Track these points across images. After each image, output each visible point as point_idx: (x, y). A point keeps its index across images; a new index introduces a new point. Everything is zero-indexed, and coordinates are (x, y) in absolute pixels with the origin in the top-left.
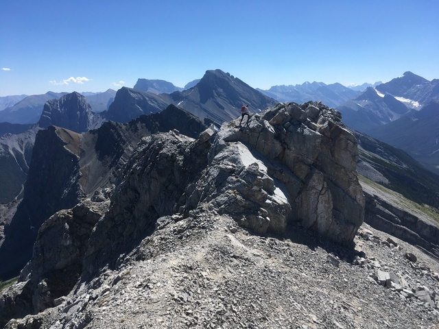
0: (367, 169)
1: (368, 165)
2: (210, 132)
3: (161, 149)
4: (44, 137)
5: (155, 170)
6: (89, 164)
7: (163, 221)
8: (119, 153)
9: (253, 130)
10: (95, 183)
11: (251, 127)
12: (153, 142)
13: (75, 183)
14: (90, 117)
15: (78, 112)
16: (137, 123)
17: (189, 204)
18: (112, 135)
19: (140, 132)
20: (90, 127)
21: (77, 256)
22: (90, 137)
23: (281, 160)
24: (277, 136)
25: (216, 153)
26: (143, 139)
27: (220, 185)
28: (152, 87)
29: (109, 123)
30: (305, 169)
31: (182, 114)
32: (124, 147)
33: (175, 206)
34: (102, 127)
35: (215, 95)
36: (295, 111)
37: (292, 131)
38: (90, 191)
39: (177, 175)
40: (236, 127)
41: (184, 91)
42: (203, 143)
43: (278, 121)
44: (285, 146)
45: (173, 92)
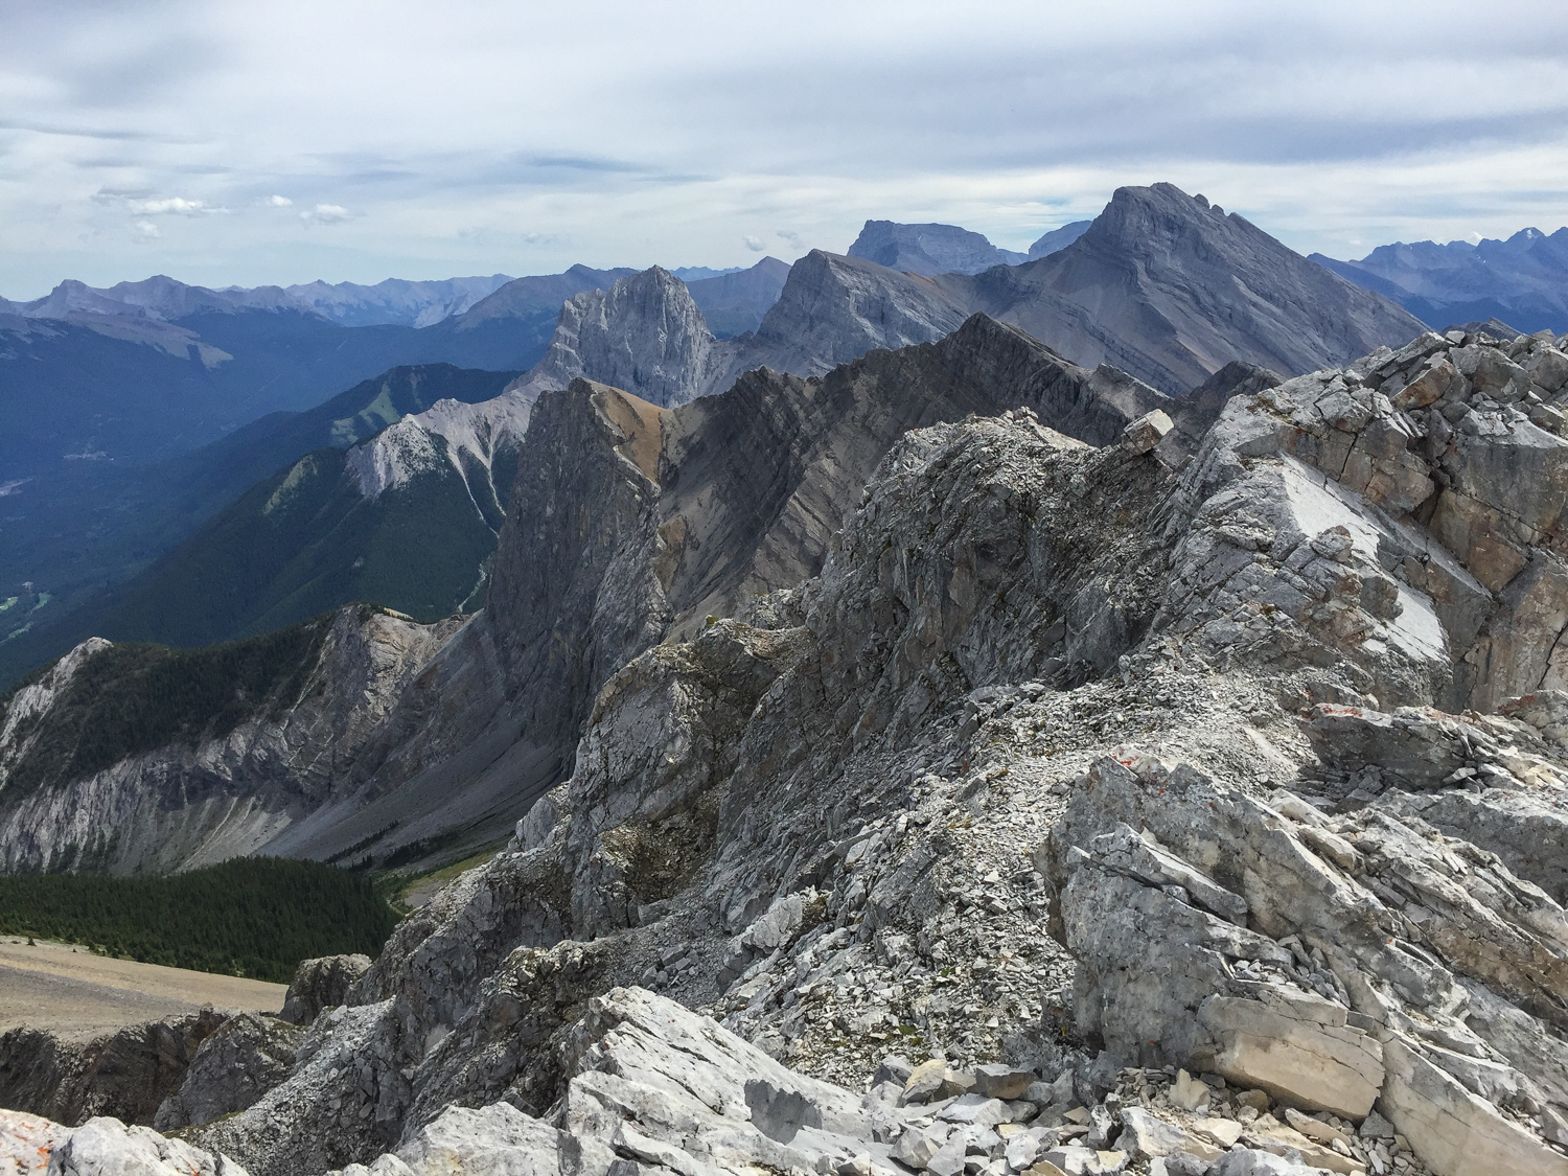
2: (1162, 422)
3: (990, 472)
4: (555, 415)
5: (967, 537)
6: (690, 510)
7: (989, 700)
8: (787, 481)
9: (1336, 425)
10: (703, 575)
11: (1329, 413)
12: (961, 448)
13: (643, 570)
14: (700, 353)
15: (663, 337)
16: (855, 377)
17: (1079, 653)
18: (768, 417)
19: (862, 408)
20: (696, 388)
21: (701, 787)
22: (696, 421)
23: (1426, 523)
24: (1419, 445)
25: (1207, 490)
26: (910, 435)
27: (1221, 585)
28: (915, 249)
29: (762, 375)
30: (1510, 557)
31: (1015, 350)
32: (805, 458)
33: (1029, 654)
34: (736, 388)
35: (1143, 278)
36: (1488, 367)
37: (1472, 431)
38: (686, 603)
39: (1038, 560)
40: (1278, 413)
41: (1027, 266)
42: (1136, 458)
43: (1423, 396)
44: (1442, 480)
45: (984, 267)
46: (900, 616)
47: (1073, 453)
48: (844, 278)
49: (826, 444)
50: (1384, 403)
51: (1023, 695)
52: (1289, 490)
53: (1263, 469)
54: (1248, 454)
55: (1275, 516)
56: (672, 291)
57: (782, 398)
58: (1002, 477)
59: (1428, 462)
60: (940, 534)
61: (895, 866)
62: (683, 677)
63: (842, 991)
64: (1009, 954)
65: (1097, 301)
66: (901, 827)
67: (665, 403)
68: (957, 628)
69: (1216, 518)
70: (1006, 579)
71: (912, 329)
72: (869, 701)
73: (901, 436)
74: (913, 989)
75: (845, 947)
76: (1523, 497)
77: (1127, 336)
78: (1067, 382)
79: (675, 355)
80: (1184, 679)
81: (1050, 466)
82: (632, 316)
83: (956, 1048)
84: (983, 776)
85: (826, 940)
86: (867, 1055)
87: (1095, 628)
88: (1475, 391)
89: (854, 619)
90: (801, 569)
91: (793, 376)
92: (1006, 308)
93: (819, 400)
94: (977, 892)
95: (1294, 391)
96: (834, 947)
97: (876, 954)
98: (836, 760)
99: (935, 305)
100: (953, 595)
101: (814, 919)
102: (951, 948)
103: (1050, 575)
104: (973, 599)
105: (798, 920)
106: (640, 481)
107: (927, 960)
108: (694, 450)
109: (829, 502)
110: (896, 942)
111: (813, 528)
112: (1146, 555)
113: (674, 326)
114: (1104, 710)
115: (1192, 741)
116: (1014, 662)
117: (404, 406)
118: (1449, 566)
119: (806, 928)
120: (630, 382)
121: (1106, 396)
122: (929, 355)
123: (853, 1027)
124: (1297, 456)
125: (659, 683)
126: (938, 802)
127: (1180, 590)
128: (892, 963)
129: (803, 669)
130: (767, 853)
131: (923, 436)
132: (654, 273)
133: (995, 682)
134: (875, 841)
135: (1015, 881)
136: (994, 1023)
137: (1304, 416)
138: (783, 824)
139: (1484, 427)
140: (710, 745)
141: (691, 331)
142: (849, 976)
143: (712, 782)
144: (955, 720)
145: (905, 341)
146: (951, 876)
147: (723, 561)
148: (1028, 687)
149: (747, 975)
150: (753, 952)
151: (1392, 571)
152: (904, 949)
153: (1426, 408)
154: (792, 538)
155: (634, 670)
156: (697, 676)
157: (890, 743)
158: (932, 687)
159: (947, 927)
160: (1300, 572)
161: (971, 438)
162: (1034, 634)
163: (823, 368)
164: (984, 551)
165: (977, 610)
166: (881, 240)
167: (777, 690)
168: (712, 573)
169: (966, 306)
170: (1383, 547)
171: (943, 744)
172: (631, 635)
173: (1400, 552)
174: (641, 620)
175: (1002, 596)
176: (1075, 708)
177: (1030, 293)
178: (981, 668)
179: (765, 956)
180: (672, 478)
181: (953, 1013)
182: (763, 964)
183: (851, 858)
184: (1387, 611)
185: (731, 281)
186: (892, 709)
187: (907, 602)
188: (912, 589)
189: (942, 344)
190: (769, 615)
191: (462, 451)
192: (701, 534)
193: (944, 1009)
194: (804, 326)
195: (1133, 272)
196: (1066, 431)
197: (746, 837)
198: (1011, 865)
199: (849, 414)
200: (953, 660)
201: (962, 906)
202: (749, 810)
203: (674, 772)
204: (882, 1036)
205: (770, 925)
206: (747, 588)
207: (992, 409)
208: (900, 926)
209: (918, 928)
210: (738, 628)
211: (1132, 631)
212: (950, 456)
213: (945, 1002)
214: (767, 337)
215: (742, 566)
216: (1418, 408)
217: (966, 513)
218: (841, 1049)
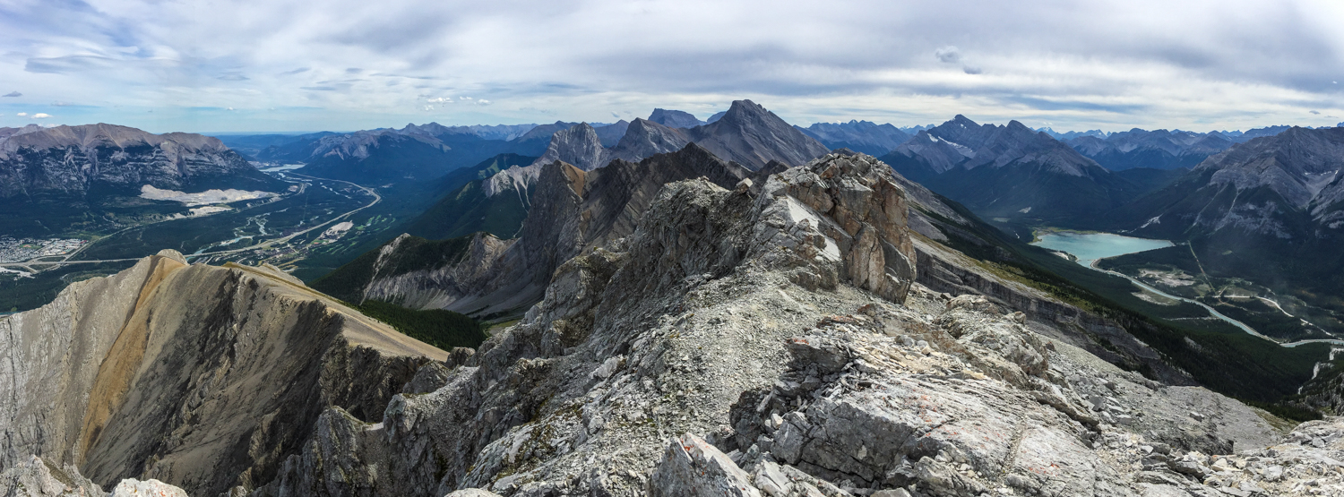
0: (923, 224)
1: (925, 221)
2: (749, 182)
3: (692, 199)
4: (548, 172)
5: (684, 222)
6: (592, 208)
7: (692, 280)
8: (626, 198)
9: (803, 184)
10: (596, 230)
11: (800, 181)
12: (682, 191)
13: (575, 229)
14: (598, 153)
15: (585, 146)
16: (650, 163)
17: (723, 263)
18: (620, 176)
19: (652, 174)
20: (595, 166)
21: (589, 307)
22: (595, 176)
23: (832, 216)
24: (828, 191)
25: (763, 207)
26: (666, 185)
27: (769, 240)
28: (671, 119)
29: (618, 161)
30: (856, 225)
31: (703, 155)
32: (632, 190)
33: (706, 263)
34: (609, 166)
35: (743, 131)
36: (846, 166)
37: (843, 186)
38: (589, 240)
39: (709, 230)
40: (785, 181)
41: (706, 126)
42: (740, 195)
43: (828, 175)
44: (836, 202)
45: (694, 126)
46: (661, 250)
47: (720, 193)
48: (646, 127)
49: (640, 186)
50: (817, 177)
51: (704, 278)
52: (789, 207)
53: (781, 199)
54: (776, 194)
55: (785, 216)
56: (589, 131)
57: (625, 169)
58: (696, 201)
59: (831, 196)
60: (675, 222)
61: (650, 351)
62: (584, 268)
63: (627, 402)
64: (691, 389)
65: (727, 138)
66: (653, 336)
67: (585, 170)
68: (681, 255)
69: (766, 218)
70: (698, 237)
71: (669, 146)
72: (649, 280)
73: (663, 185)
74: (653, 403)
75: (630, 382)
76: (859, 206)
77: (739, 151)
78: (720, 166)
79: (590, 153)
80: (757, 274)
81: (713, 197)
82: (576, 139)
83: (668, 429)
84: (684, 317)
85: (624, 378)
86: (634, 430)
87: (728, 254)
88: (843, 173)
89: (645, 250)
90: (630, 230)
91: (629, 161)
92: (700, 140)
93: (638, 170)
94: (679, 364)
95: (789, 173)
96: (626, 382)
97: (641, 387)
98: (637, 301)
99: (677, 139)
100: (680, 243)
101: (622, 368)
102: (668, 387)
103: (713, 236)
104: (687, 244)
105: (615, 368)
106: (576, 197)
107: (659, 391)
108: (594, 186)
109: (640, 206)
110: (648, 383)
111: (634, 215)
112: (745, 228)
113: (589, 143)
114: (730, 287)
115: (760, 297)
116: (701, 266)
117: (501, 167)
118: (839, 229)
119: (618, 371)
120: (574, 162)
121: (732, 171)
122: (675, 156)
123: (629, 418)
124: (791, 195)
125: (576, 270)
126: (667, 327)
127: (755, 243)
128: (646, 391)
129: (626, 267)
130: (611, 333)
131: (671, 185)
132: (583, 124)
133: (694, 273)
134: (644, 340)
135: (695, 359)
136: (684, 418)
137: (793, 182)
138: (618, 323)
139: (846, 185)
140: (592, 293)
141: (595, 145)
142: (630, 396)
143: (593, 306)
144: (680, 287)
145: (667, 151)
146: (670, 358)
147: (602, 226)
148: (706, 275)
149: (595, 387)
150: (597, 379)
151: (823, 232)
152: (651, 386)
153: (829, 179)
154: (627, 218)
155: (567, 265)
156: (589, 268)
157: (657, 295)
158: (672, 275)
159: (668, 378)
160: (794, 235)
161: (686, 187)
162: (707, 256)
163: (639, 159)
164: (690, 227)
165: (688, 248)
166: (659, 116)
167: (617, 275)
168: (599, 230)
169: (687, 139)
170: (820, 225)
171: (675, 296)
172: (570, 250)
173: (825, 226)
174: (574, 245)
175: (696, 243)
176: (720, 286)
177: (708, 135)
178: (690, 269)
179: (602, 381)
180: (586, 197)
181: (668, 414)
182: (601, 384)
183: (635, 346)
184: (822, 246)
185: (609, 127)
186: (658, 283)
187: (664, 245)
188: (665, 240)
189: (679, 152)
190: (616, 247)
191: (518, 183)
192: (596, 217)
193: (665, 412)
194: (633, 144)
195: (740, 130)
196: (719, 185)
197: (604, 326)
198: (693, 353)
199: (648, 176)
200: (680, 266)
201: (673, 370)
202: (605, 317)
203: (579, 302)
204: (640, 423)
205: (604, 369)
206: (611, 235)
207: (693, 177)
208: (650, 376)
209: (657, 377)
210: (604, 252)
211: (740, 255)
212: (679, 193)
213: (665, 409)
214: (620, 148)
215: (609, 227)
216: (827, 179)
217: (684, 213)
218: (624, 427)
